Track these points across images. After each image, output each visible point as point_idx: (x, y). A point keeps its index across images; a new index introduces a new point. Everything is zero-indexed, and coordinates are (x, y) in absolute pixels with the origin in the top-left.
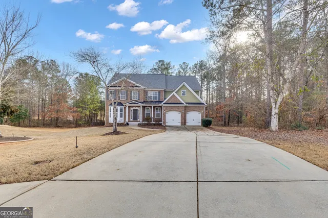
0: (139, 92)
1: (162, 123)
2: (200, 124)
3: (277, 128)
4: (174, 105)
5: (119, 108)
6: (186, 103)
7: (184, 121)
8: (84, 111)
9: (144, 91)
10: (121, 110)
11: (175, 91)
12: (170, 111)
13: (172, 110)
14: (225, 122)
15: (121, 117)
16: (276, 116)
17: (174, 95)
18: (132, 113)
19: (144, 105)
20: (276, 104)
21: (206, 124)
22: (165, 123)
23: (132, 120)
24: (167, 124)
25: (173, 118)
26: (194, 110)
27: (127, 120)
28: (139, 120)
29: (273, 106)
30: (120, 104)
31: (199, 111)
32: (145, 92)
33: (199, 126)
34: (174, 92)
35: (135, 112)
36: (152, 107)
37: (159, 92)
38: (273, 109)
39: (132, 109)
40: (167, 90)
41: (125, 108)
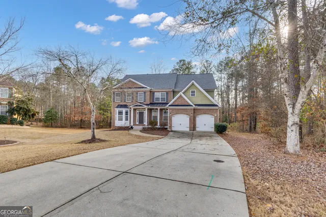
0: (145, 93)
1: (168, 127)
2: (213, 130)
3: (298, 148)
4: (182, 107)
5: (124, 110)
6: (196, 105)
7: (193, 126)
8: (105, 113)
9: (150, 92)
10: (127, 113)
11: (183, 91)
12: (177, 114)
13: (179, 113)
14: (250, 127)
15: (127, 119)
16: (295, 129)
17: (181, 96)
18: (137, 116)
19: (150, 107)
20: (293, 108)
21: (220, 130)
22: (171, 127)
23: (137, 123)
24: (173, 129)
25: (180, 122)
26: (206, 114)
27: (132, 124)
28: (144, 123)
29: (290, 110)
30: (125, 106)
31: (211, 114)
32: (152, 93)
33: (211, 132)
34: (181, 93)
35: (141, 114)
36: (159, 110)
37: (167, 93)
38: (290, 115)
39: (137, 111)
40: (176, 90)
41: (130, 111)
